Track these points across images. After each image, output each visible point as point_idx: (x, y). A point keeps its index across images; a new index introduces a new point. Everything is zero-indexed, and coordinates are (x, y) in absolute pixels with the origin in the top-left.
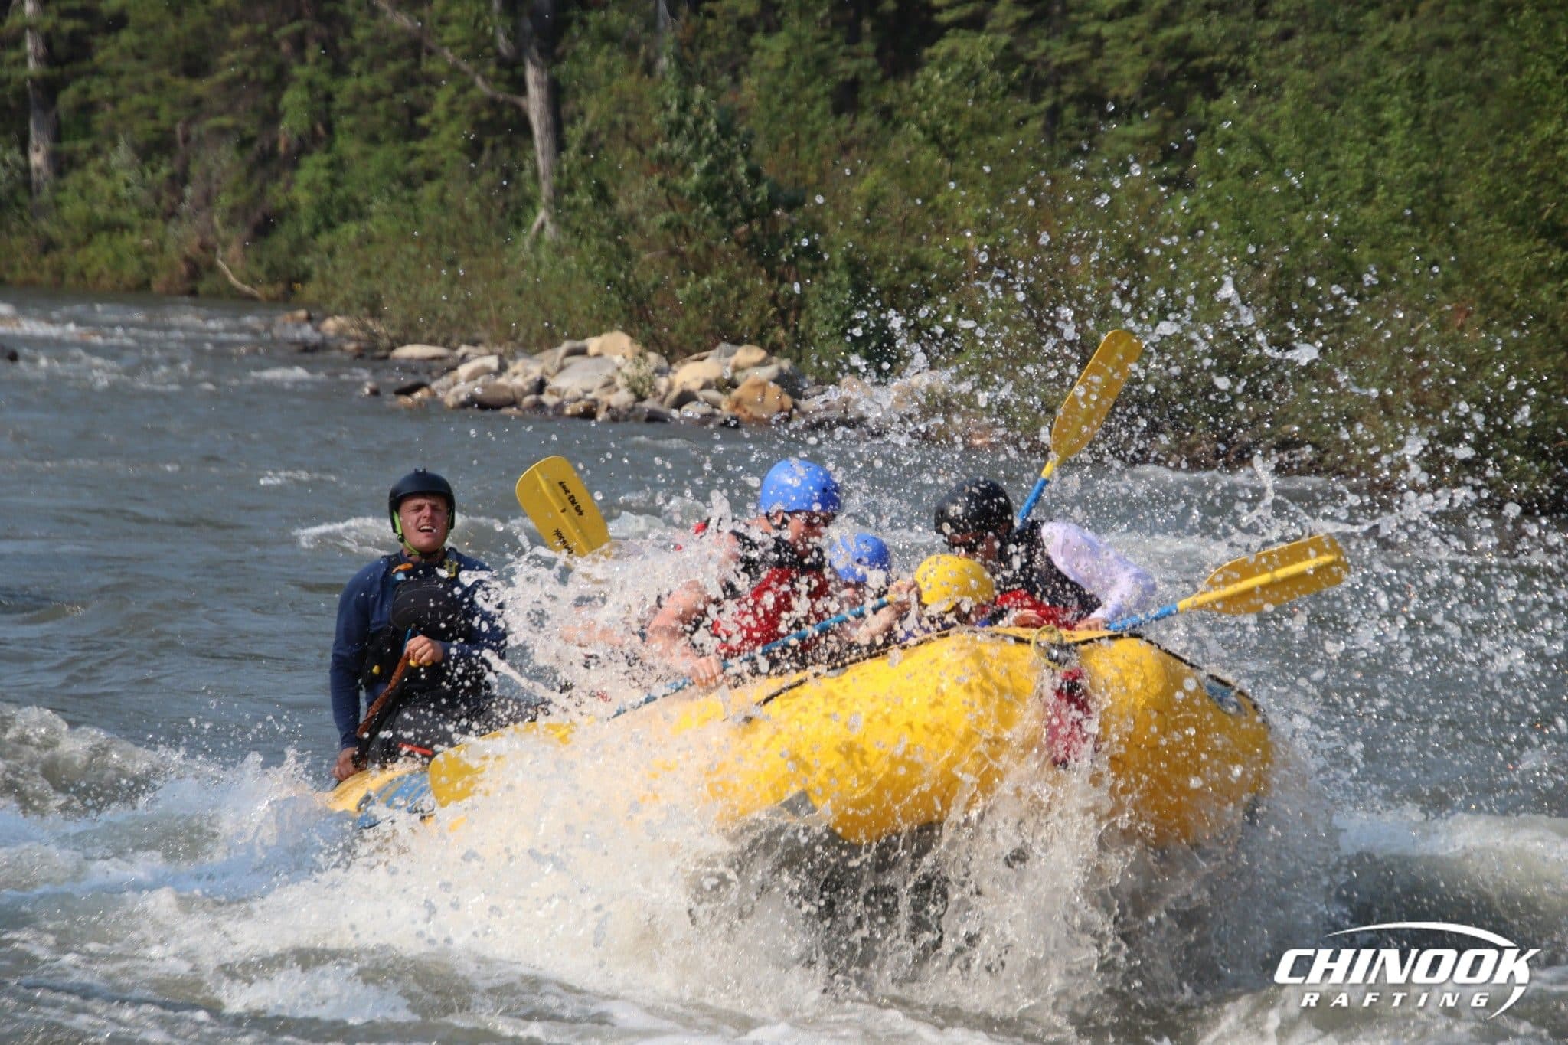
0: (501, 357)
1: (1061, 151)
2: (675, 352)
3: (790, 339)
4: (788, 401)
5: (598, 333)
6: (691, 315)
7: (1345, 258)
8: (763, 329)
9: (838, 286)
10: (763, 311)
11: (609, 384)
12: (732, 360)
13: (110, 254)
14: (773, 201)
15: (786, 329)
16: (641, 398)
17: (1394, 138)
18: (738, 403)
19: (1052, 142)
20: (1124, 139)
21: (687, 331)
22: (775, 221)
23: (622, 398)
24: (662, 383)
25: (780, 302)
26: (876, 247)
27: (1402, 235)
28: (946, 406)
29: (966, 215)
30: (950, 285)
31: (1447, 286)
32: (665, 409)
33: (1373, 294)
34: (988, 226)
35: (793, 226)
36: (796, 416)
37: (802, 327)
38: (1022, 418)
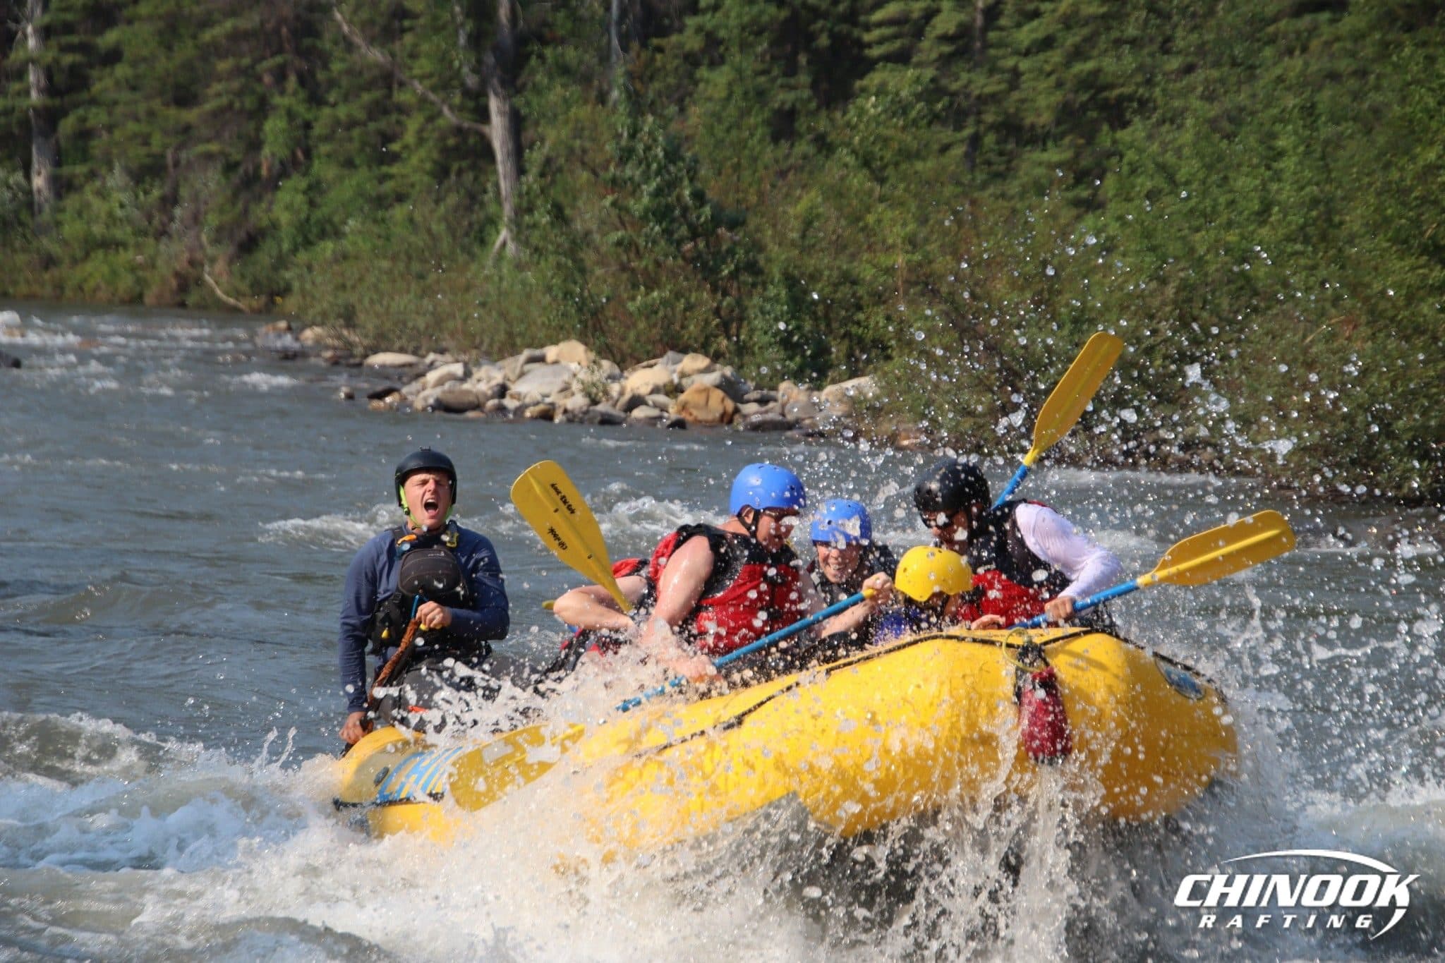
0: (466, 365)
1: (980, 177)
2: (626, 361)
3: (732, 348)
4: (730, 405)
5: (555, 342)
6: (642, 325)
8: (707, 338)
9: (776, 299)
10: (707, 322)
11: (566, 389)
12: (679, 367)
13: (105, 269)
14: (716, 220)
15: (729, 338)
16: (595, 402)
17: (1288, 164)
18: (684, 407)
19: (972, 166)
20: (1040, 164)
21: (637, 340)
22: (719, 239)
23: (577, 402)
24: (615, 388)
25: (723, 313)
26: (811, 263)
27: (1296, 253)
28: (876, 412)
29: (895, 234)
30: (879, 298)
31: (1336, 300)
32: (617, 412)
33: (1269, 308)
34: (912, 243)
35: (735, 243)
36: (737, 418)
37: (743, 336)
38: (947, 421)
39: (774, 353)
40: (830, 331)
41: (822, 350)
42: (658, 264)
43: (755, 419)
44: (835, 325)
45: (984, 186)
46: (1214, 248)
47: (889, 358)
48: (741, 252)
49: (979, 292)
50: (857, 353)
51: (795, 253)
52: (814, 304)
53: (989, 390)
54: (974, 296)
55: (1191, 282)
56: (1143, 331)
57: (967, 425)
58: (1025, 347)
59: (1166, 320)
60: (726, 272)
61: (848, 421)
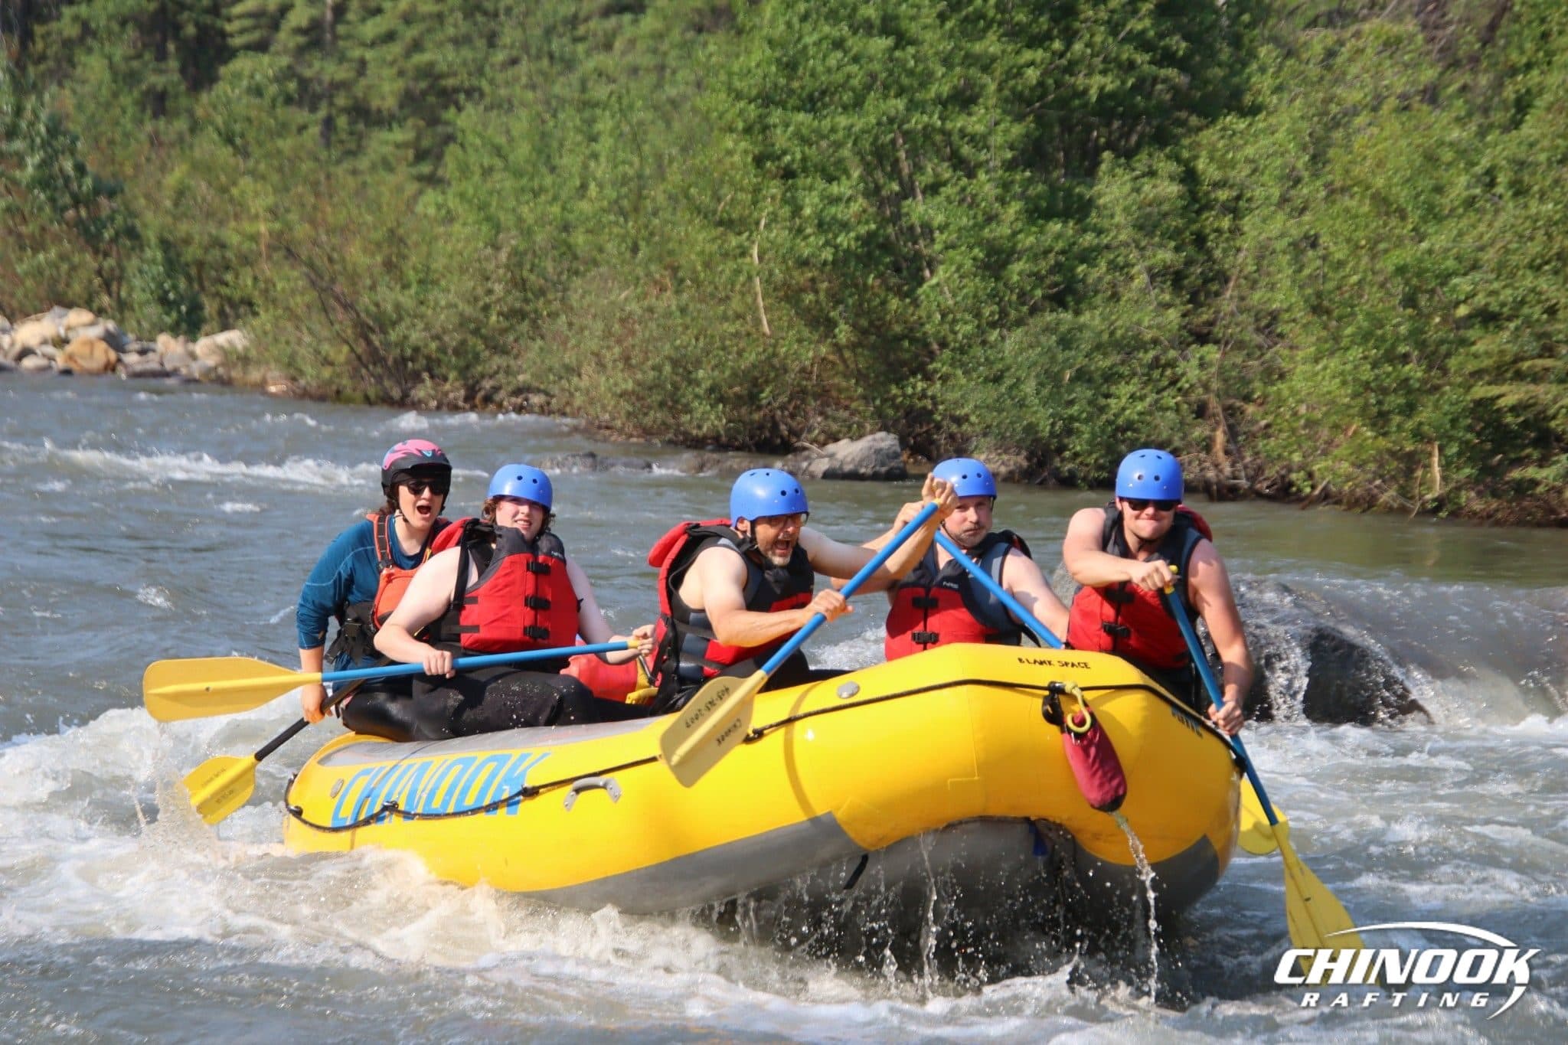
1: (335, 153)
2: (15, 314)
3: (114, 304)
4: (113, 355)
6: (29, 283)
7: (565, 242)
8: (90, 296)
9: (154, 261)
10: (90, 282)
12: (65, 321)
14: (97, 191)
15: (110, 294)
17: (604, 145)
18: (71, 357)
19: (328, 145)
20: (387, 143)
21: (26, 296)
22: (98, 206)
24: (5, 340)
25: (105, 274)
26: (184, 228)
27: (610, 223)
28: (245, 360)
29: (258, 206)
30: (246, 260)
32: (9, 362)
33: (587, 270)
34: (273, 212)
35: (114, 211)
36: (120, 368)
37: (123, 294)
38: (309, 370)
39: (154, 310)
40: (202, 288)
41: (196, 307)
42: (43, 229)
43: (138, 368)
44: (207, 284)
45: (339, 162)
46: (542, 221)
47: (255, 314)
48: (119, 220)
49: (335, 256)
50: (228, 309)
51: (169, 220)
52: (187, 265)
53: (346, 342)
54: (331, 260)
55: (521, 248)
56: (480, 291)
57: (327, 373)
58: (377, 305)
59: (500, 281)
60: (107, 235)
61: (221, 370)
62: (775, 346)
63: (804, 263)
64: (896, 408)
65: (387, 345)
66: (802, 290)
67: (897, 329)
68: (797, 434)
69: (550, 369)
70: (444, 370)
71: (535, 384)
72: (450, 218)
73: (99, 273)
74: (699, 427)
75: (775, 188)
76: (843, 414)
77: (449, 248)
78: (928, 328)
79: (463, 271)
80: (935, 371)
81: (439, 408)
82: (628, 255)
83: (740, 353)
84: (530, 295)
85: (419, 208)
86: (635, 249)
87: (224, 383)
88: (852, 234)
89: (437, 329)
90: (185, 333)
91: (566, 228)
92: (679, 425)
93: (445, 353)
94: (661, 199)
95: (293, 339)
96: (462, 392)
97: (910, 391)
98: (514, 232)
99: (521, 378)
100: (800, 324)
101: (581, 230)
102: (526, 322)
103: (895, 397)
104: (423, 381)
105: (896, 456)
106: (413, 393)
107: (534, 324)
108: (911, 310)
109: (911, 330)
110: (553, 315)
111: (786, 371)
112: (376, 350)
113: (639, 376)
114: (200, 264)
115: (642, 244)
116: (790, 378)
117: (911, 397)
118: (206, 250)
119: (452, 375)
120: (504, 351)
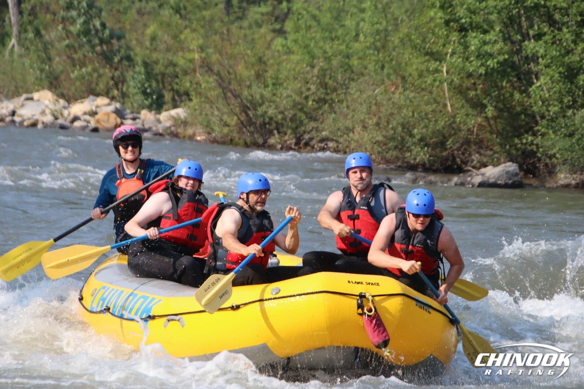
1: (232, 18)
2: (70, 99)
3: (120, 94)
4: (119, 121)
5: (38, 91)
6: (78, 84)
7: (347, 64)
8: (108, 90)
9: (140, 73)
10: (108, 83)
11: (43, 113)
12: (95, 103)
14: (111, 36)
15: (118, 90)
16: (56, 118)
17: (367, 15)
18: (98, 121)
19: (228, 14)
20: (258, 13)
21: (76, 90)
22: (112, 44)
23: (48, 118)
25: (115, 79)
26: (155, 56)
27: (370, 54)
28: (185, 123)
29: (194, 45)
30: (186, 73)
31: (388, 76)
32: (67, 124)
33: (358, 78)
34: (202, 49)
35: (120, 47)
37: (124, 89)
38: (217, 128)
39: (140, 98)
40: (164, 87)
41: (161, 96)
42: (85, 56)
44: (166, 84)
45: (233, 23)
46: (336, 53)
47: (190, 100)
48: (123, 51)
49: (231, 71)
50: (176, 97)
51: (148, 52)
52: (157, 75)
53: (236, 115)
54: (229, 73)
55: (325, 67)
56: (304, 89)
57: (226, 130)
58: (252, 96)
59: (314, 85)
60: (116, 60)
61: (173, 128)
62: (454, 117)
63: (470, 75)
64: (517, 150)
65: (256, 116)
66: (468, 89)
67: (519, 109)
68: (466, 163)
69: (339, 129)
70: (285, 129)
71: (331, 136)
72: (290, 52)
73: (113, 78)
74: (415, 159)
75: (454, 37)
76: (489, 153)
77: (288, 66)
78: (535, 108)
79: (295, 78)
80: (538, 131)
81: (282, 149)
82: (379, 70)
83: (436, 121)
84: (329, 91)
85: (273, 47)
86: (383, 67)
87: (175, 135)
88: (495, 60)
89: (282, 108)
90: (155, 110)
91: (348, 57)
92: (405, 158)
93: (286, 121)
94: (397, 41)
95: (209, 113)
96: (294, 141)
97: (524, 141)
98: (321, 60)
99: (324, 133)
100: (467, 106)
101: (356, 57)
102: (327, 105)
103: (517, 144)
104: (274, 135)
105: (517, 174)
106: (269, 141)
107: (331, 107)
108: (526, 99)
109: (526, 110)
110: (341, 101)
111: (460, 130)
112: (251, 119)
113: (384, 133)
114: (163, 75)
115: (387, 66)
116: (462, 134)
117: (526, 144)
118: (166, 67)
119: (289, 132)
120: (316, 120)
